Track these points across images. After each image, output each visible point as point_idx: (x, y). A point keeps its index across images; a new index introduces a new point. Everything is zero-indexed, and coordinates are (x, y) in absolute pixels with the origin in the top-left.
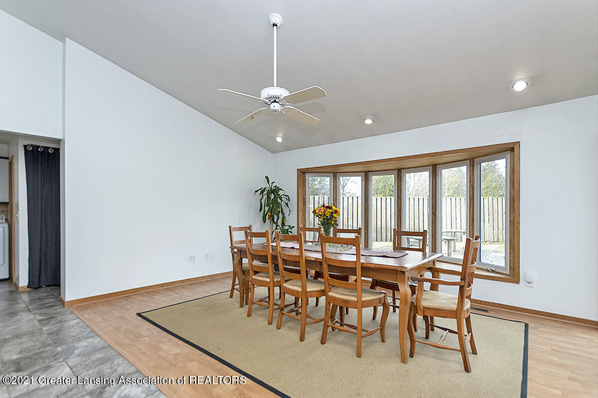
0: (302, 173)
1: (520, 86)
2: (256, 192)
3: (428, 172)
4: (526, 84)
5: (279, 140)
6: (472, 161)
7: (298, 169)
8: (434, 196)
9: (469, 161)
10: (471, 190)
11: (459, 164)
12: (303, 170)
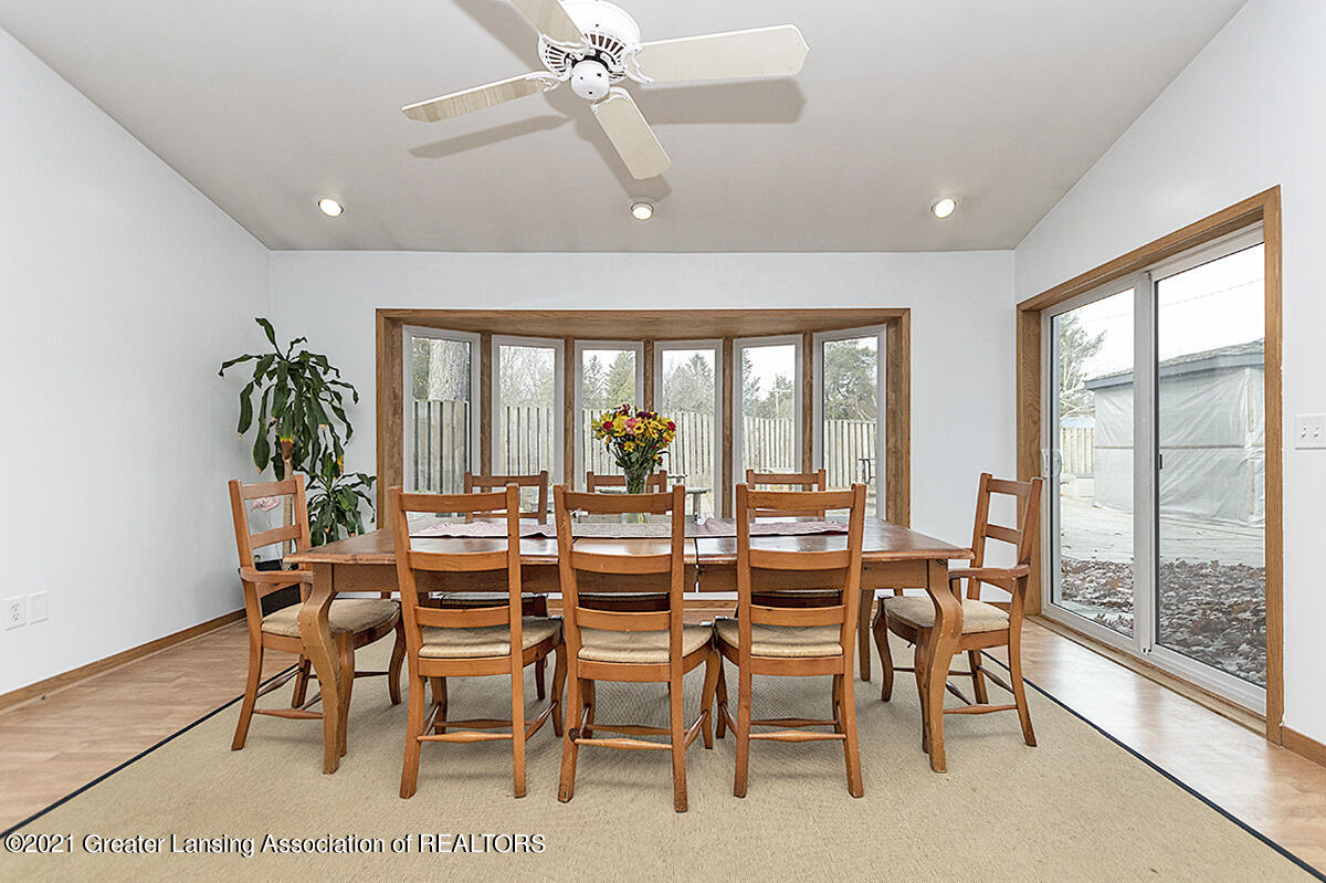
0: (392, 323)
1: (944, 208)
2: (226, 365)
3: (713, 351)
4: (953, 205)
5: (331, 208)
6: (808, 336)
7: (377, 310)
8: (727, 402)
9: (801, 336)
10: (807, 391)
11: (777, 341)
12: (394, 315)
